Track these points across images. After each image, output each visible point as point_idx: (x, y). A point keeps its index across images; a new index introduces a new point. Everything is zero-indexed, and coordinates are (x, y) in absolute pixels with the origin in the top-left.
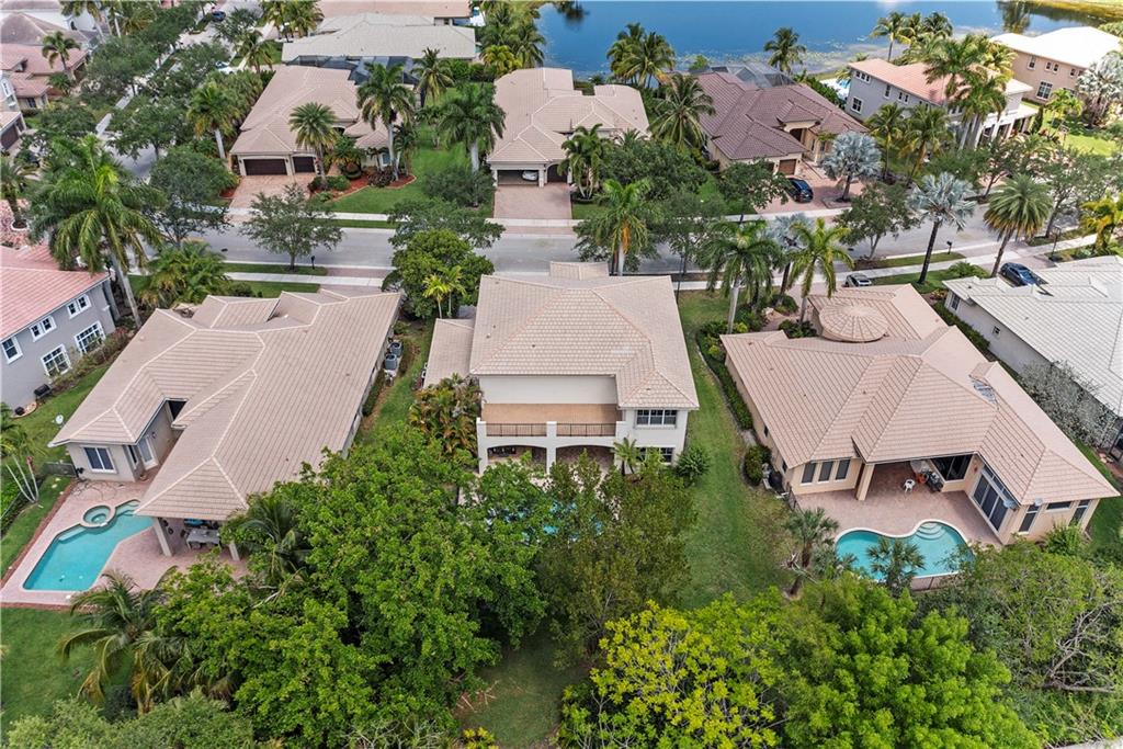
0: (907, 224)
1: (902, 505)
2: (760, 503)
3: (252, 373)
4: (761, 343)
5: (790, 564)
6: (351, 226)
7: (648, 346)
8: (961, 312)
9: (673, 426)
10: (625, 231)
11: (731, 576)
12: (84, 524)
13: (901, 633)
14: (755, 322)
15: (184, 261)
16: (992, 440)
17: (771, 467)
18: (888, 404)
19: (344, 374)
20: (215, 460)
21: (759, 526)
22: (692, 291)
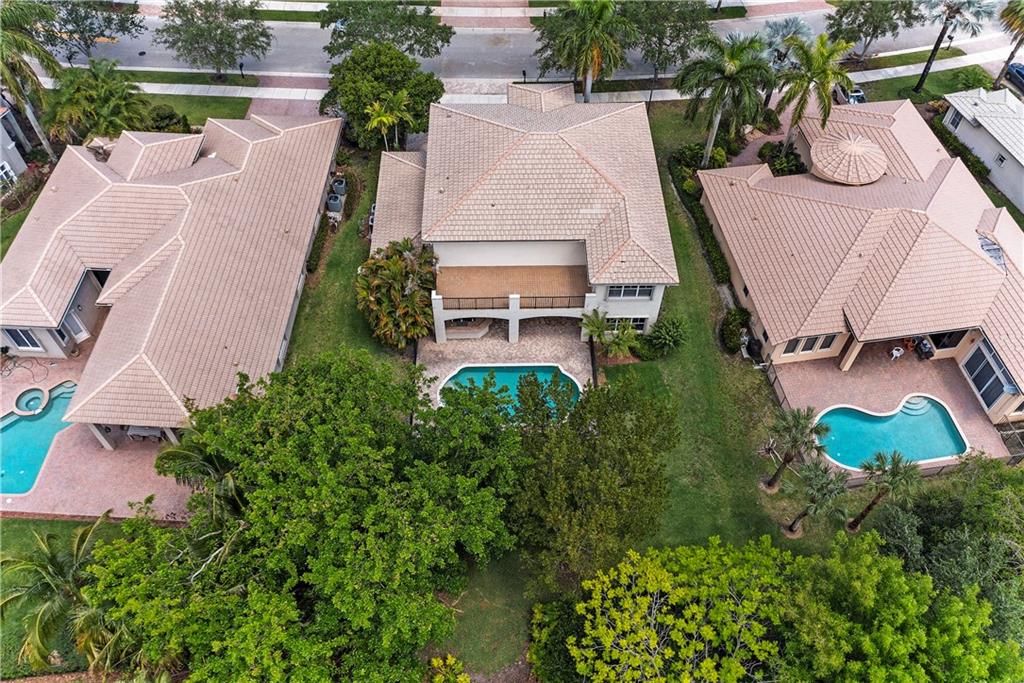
0: (910, 20)
1: (887, 376)
2: (737, 377)
3: (177, 239)
4: (744, 185)
5: (769, 450)
6: (280, 20)
7: (622, 205)
8: (962, 133)
9: (647, 298)
10: (595, 52)
11: (704, 464)
12: (16, 410)
13: (919, 635)
14: (734, 146)
15: (91, 87)
16: (998, 314)
17: (750, 332)
18: (887, 271)
19: (282, 231)
20: (144, 356)
21: (735, 403)
22: (664, 102)
